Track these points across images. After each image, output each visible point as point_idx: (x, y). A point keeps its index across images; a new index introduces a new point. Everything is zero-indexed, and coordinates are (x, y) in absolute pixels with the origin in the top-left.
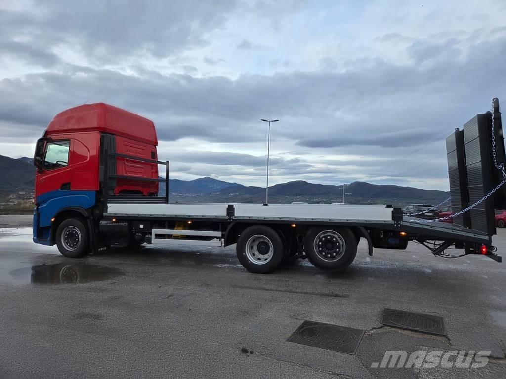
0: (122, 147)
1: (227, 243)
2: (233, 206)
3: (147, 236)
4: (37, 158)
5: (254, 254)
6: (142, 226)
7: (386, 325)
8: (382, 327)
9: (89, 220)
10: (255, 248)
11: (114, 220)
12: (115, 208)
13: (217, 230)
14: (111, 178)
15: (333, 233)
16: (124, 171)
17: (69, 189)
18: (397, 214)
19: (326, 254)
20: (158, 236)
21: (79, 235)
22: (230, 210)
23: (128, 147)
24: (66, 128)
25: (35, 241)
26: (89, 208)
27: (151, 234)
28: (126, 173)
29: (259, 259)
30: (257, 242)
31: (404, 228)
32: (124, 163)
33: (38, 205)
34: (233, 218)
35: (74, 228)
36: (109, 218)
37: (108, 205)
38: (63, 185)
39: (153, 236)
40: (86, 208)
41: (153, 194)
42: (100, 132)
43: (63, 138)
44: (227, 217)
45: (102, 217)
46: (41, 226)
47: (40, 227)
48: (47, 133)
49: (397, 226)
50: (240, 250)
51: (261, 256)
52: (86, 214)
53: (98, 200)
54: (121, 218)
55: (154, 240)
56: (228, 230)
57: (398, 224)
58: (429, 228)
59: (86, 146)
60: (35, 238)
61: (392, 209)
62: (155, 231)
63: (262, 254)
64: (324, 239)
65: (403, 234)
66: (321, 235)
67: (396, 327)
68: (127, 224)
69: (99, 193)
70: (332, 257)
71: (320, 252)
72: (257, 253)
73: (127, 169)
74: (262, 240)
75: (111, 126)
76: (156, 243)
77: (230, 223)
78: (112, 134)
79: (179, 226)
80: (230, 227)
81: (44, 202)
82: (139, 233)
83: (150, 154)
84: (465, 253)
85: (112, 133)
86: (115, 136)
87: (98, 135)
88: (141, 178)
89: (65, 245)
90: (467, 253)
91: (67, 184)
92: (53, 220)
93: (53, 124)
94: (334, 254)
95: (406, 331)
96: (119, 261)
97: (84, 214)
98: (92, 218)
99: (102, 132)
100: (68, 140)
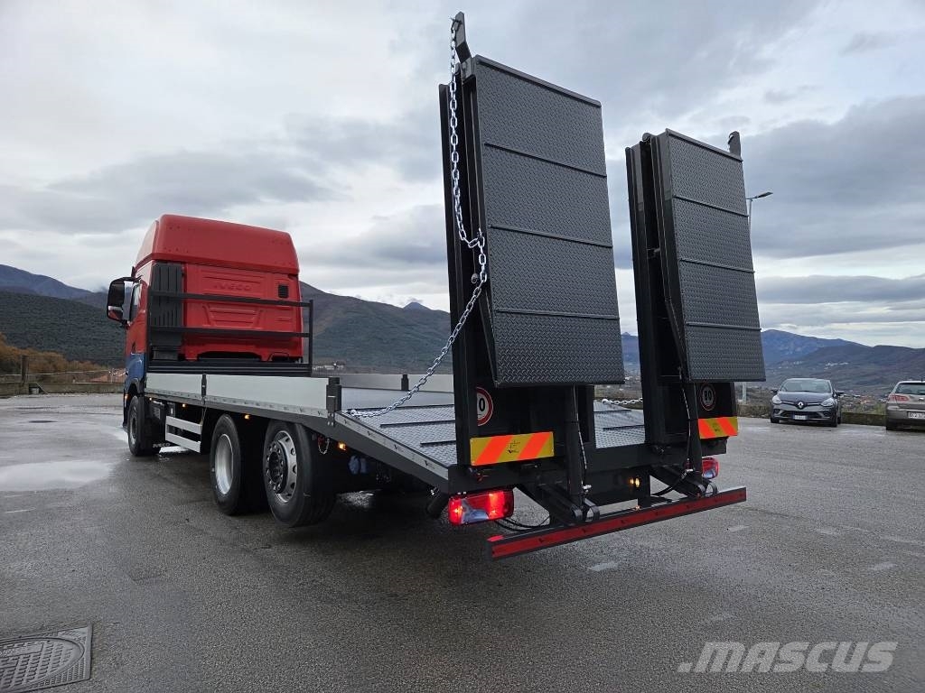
0: (199, 283)
11: (151, 399)
17: (135, 351)
20: (170, 429)
22: (204, 383)
23: (216, 281)
28: (209, 323)
32: (204, 308)
34: (205, 399)
37: (148, 375)
39: (167, 428)
42: (155, 260)
44: (201, 398)
49: (331, 425)
55: (168, 436)
61: (326, 382)
65: (342, 446)
73: (212, 316)
77: (204, 408)
78: (184, 263)
83: (276, 291)
85: (184, 261)
86: (187, 264)
88: (246, 331)
92: (126, 397)
99: (158, 261)
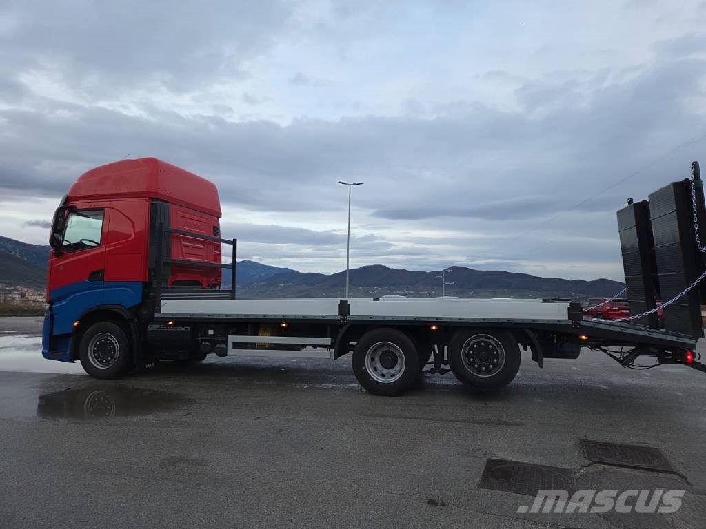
0: (178, 221)
1: (339, 354)
2: (347, 301)
3: (218, 346)
4: (55, 235)
5: (375, 369)
6: (211, 332)
7: (596, 462)
8: (591, 464)
9: (132, 324)
10: (377, 360)
11: (170, 323)
12: (171, 307)
13: (325, 336)
14: (166, 264)
15: (486, 338)
16: (181, 253)
17: (102, 279)
18: (575, 311)
19: (480, 367)
20: (237, 346)
21: (117, 345)
22: (344, 307)
23: (184, 219)
24: (99, 192)
25: (46, 356)
26: (132, 307)
27: (226, 342)
28: (183, 256)
29: (383, 375)
30: (379, 353)
31: (585, 330)
32: (181, 243)
33: (50, 302)
34: (348, 318)
35: (108, 336)
36: (164, 320)
37: (163, 302)
38: (93, 273)
39: (230, 345)
40: (127, 307)
41: (215, 286)
42: (150, 198)
43: (93, 207)
44: (339, 318)
45: (152, 320)
46: (56, 333)
47: (54, 334)
48: (67, 200)
49: (576, 327)
50: (358, 363)
51: (385, 371)
52: (127, 316)
53: (145, 296)
54: (181, 321)
55: (231, 352)
56: (340, 336)
57: (576, 324)
58: (617, 329)
59: (129, 219)
60: (47, 351)
61: (567, 304)
62: (232, 339)
63: (387, 368)
64: (475, 346)
65: (584, 337)
66: (472, 340)
67: (609, 464)
68: (189, 328)
69: (147, 286)
70: (488, 371)
71: (472, 364)
72: (379, 366)
73: (184, 250)
74: (385, 349)
75: (165, 191)
76: (235, 356)
77: (342, 325)
78: (166, 202)
79: (265, 330)
80: (342, 331)
81: (62, 298)
82: (206, 341)
83: (211, 229)
84: (658, 363)
85: (166, 200)
86: (168, 204)
87: (147, 203)
88: (201, 263)
89: (94, 361)
90: (661, 363)
91: (98, 272)
92: (76, 324)
93: (77, 187)
94: (491, 366)
95: (623, 469)
96: (177, 383)
97: (125, 316)
98: (136, 321)
99: (153, 199)
100: (102, 209)
